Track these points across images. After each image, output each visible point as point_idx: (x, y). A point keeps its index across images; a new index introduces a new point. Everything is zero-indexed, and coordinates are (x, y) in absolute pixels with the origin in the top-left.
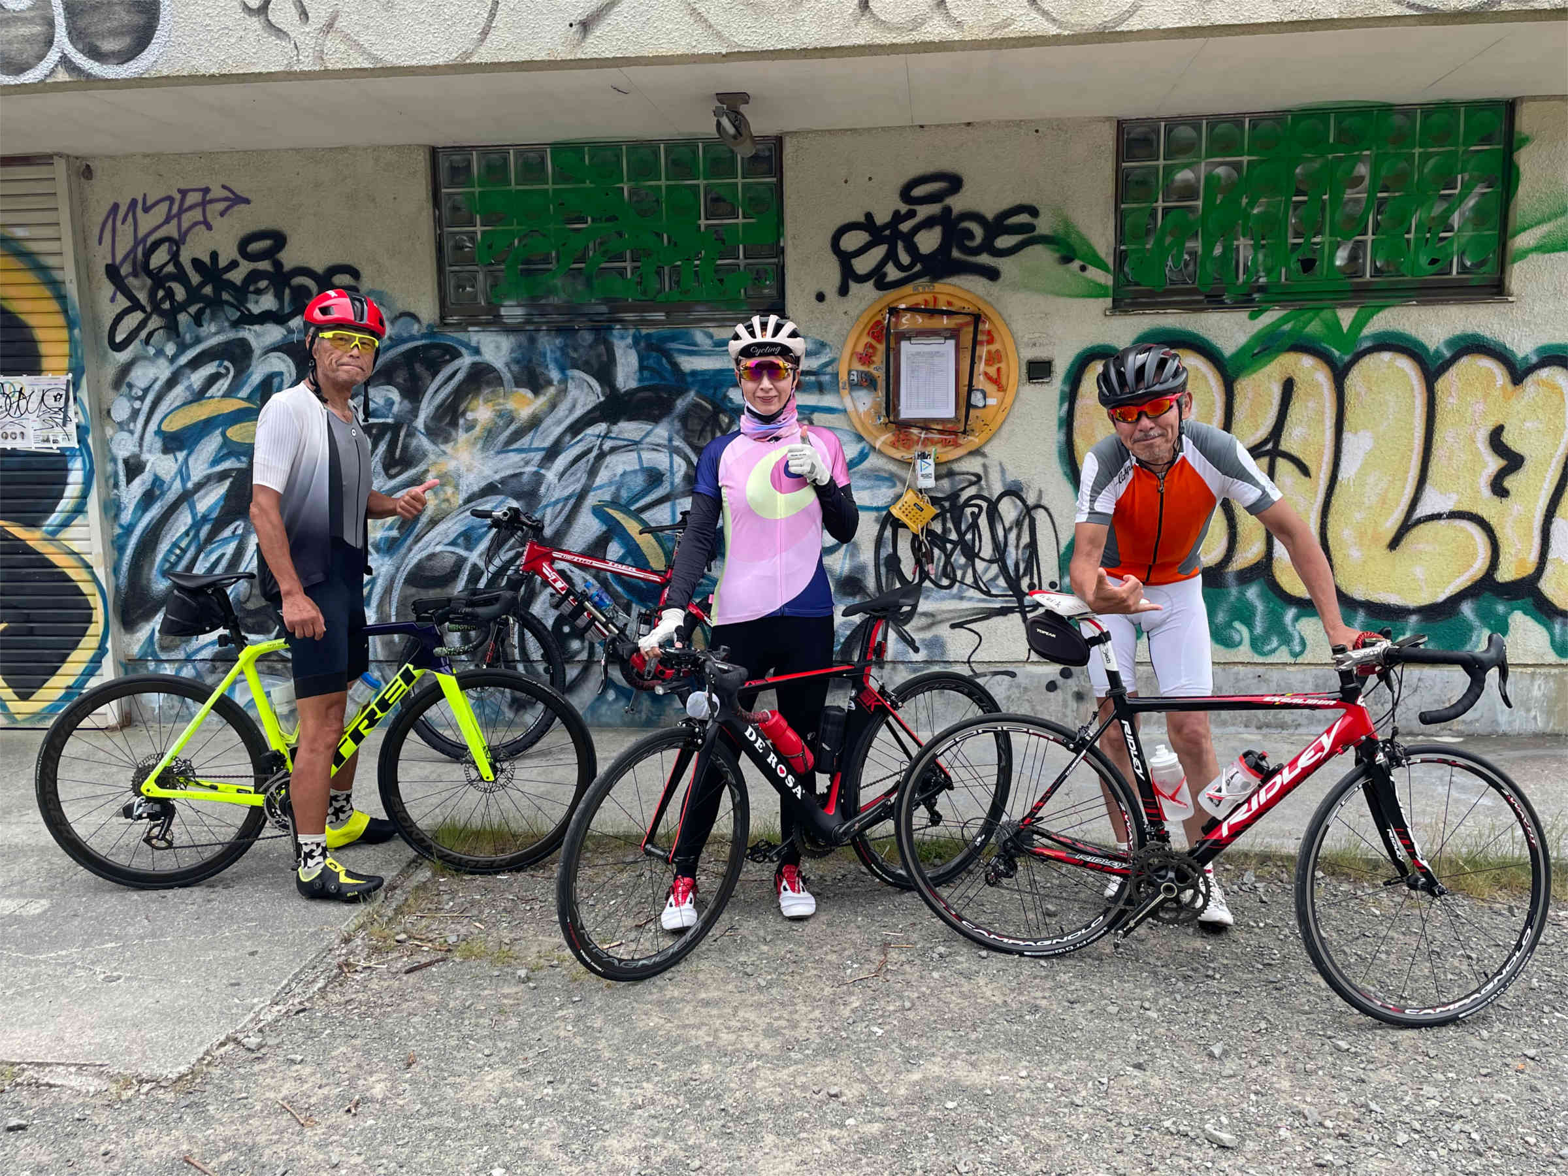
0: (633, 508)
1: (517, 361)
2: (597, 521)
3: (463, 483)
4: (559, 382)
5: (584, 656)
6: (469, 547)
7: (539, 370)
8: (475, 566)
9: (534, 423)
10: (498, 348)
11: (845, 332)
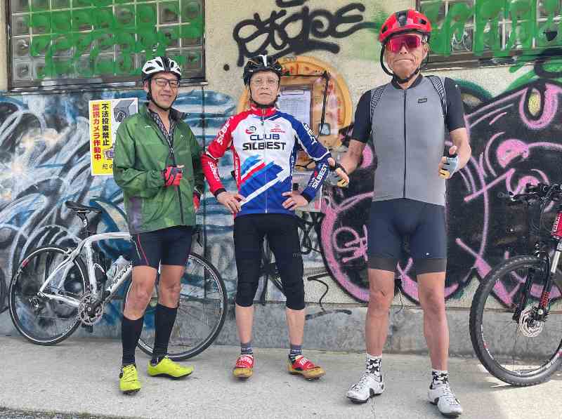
4: (72, 124)
6: (19, 225)
7: (60, 117)
8: (22, 236)
9: (57, 149)
10: (38, 104)
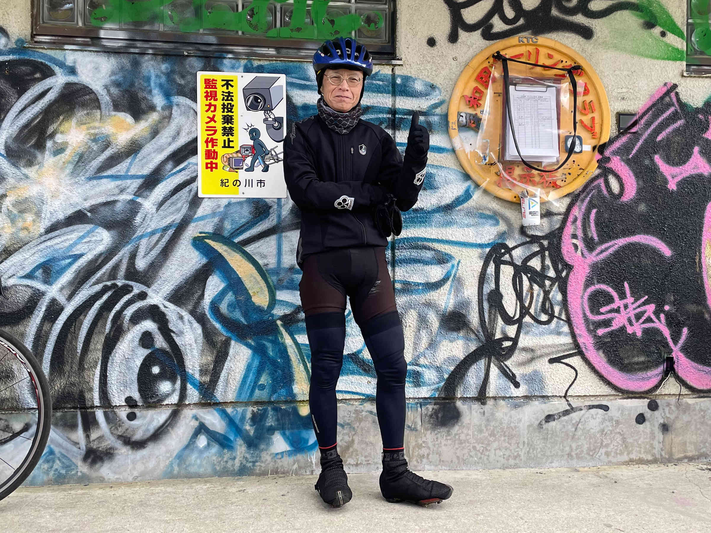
0: (236, 240)
1: (117, 84)
2: (197, 253)
3: (47, 210)
4: (163, 109)
5: (174, 399)
6: (48, 280)
7: (141, 95)
8: (53, 301)
9: (133, 149)
10: (97, 69)
11: (453, 77)
